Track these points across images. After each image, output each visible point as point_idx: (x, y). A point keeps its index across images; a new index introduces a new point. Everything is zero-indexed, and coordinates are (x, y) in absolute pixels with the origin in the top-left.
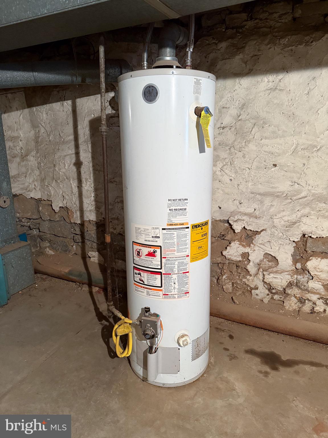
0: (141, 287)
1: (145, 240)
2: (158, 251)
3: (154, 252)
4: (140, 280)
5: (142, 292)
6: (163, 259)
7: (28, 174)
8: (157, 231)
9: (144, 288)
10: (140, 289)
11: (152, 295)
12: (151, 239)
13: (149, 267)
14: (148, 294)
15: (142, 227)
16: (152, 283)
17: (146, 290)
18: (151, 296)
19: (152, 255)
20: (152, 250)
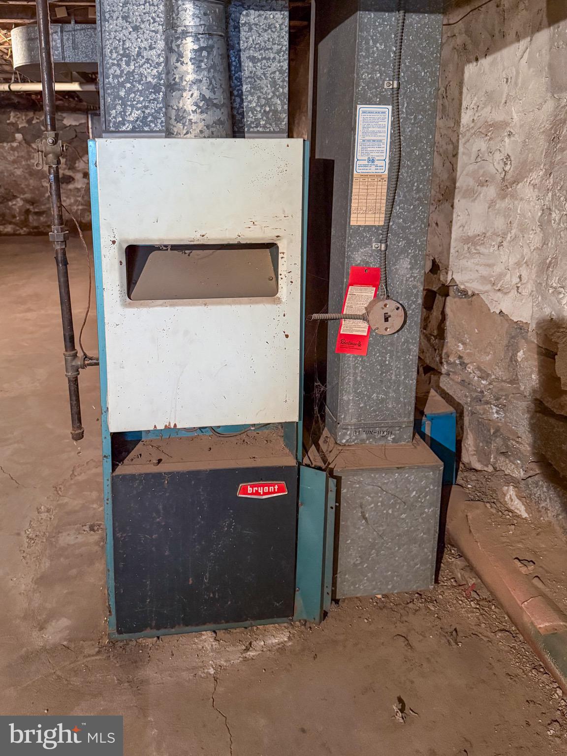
7: (509, 238)
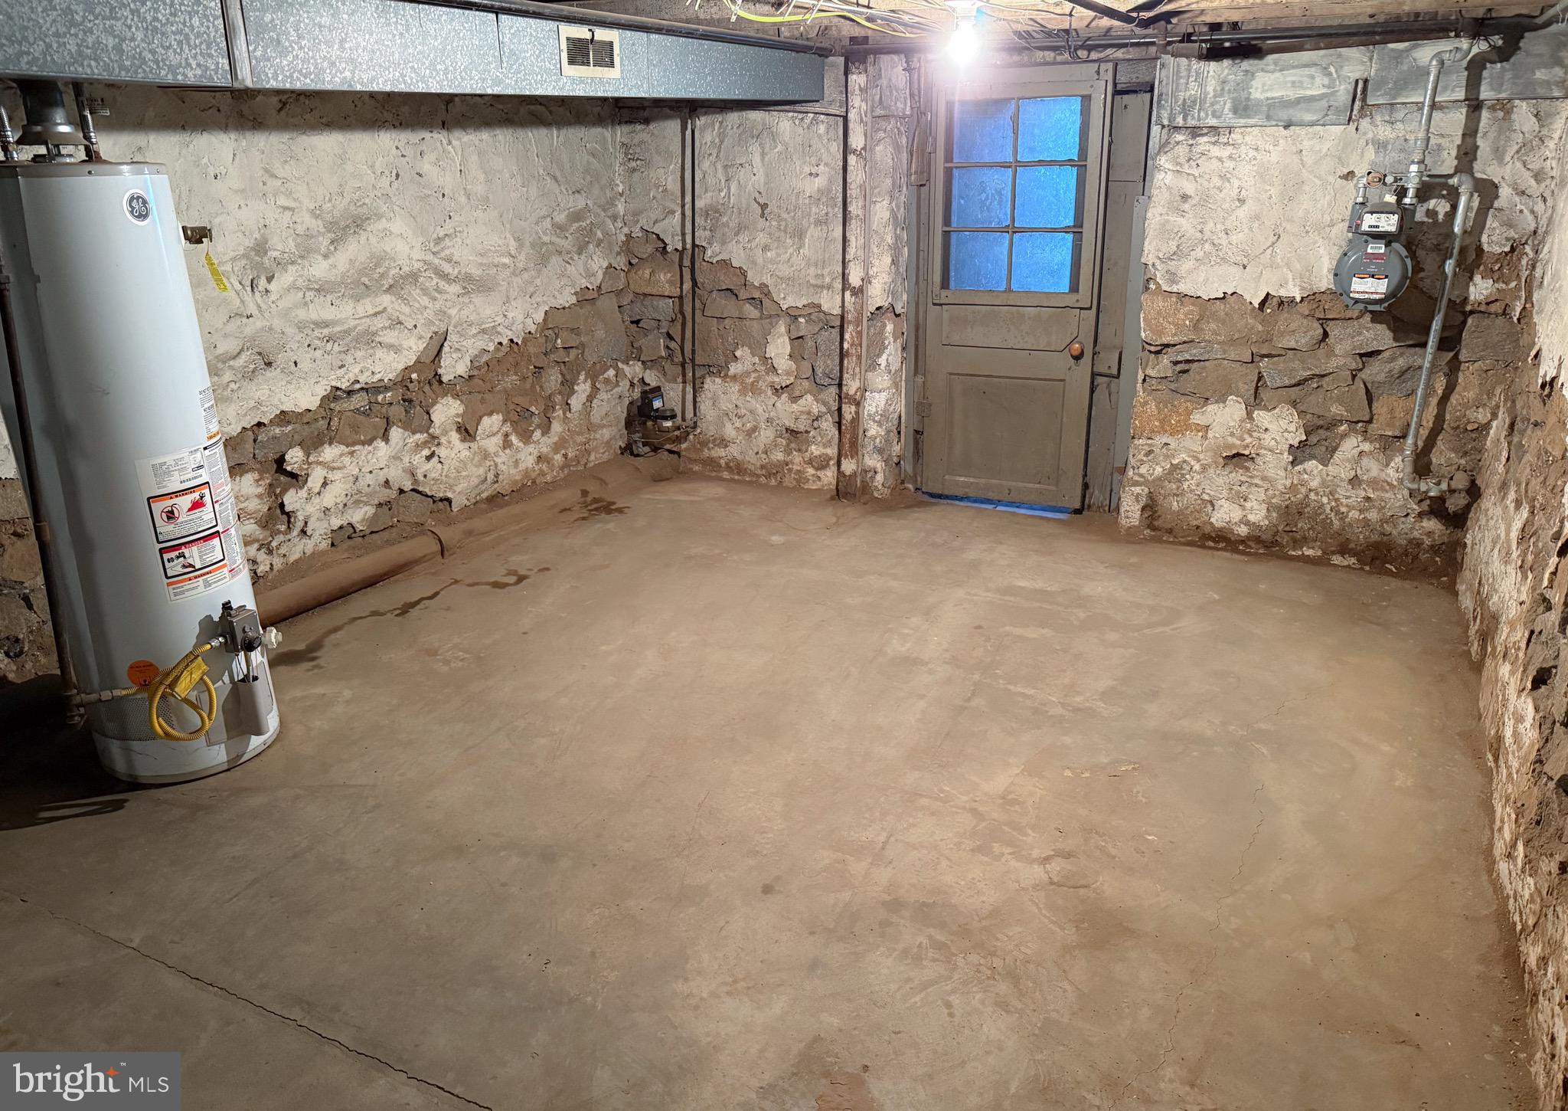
0: (190, 580)
1: (181, 482)
2: (206, 492)
3: (202, 497)
4: (184, 566)
5: (193, 588)
6: (216, 505)
8: (198, 455)
9: (196, 577)
10: (187, 585)
11: (215, 582)
12: (192, 475)
13: (199, 530)
14: (207, 585)
15: (169, 459)
16: (209, 560)
17: (200, 579)
18: (213, 586)
19: (197, 505)
20: (196, 496)
